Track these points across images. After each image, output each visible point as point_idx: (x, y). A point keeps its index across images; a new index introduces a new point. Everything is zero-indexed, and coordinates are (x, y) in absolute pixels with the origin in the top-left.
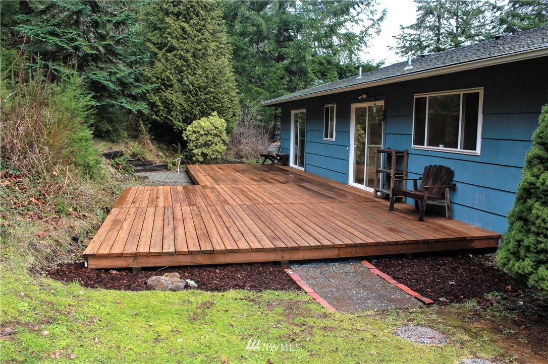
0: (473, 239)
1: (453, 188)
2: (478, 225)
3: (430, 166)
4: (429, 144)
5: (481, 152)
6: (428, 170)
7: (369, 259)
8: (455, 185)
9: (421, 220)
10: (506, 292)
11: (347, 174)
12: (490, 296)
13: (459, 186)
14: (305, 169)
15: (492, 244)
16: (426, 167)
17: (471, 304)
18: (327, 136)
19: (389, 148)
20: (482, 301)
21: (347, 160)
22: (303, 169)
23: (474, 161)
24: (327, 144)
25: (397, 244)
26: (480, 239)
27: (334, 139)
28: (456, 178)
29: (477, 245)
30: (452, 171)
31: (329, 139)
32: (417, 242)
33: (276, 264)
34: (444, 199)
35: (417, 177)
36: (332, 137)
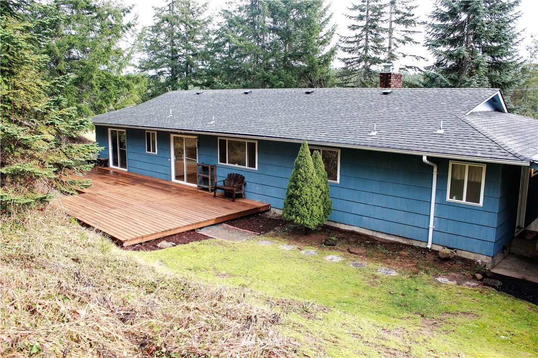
0: (260, 208)
1: (245, 185)
2: (259, 201)
3: (231, 174)
4: (229, 163)
5: (258, 169)
6: (230, 176)
7: (224, 222)
8: (246, 183)
9: (233, 201)
10: (280, 226)
11: (171, 175)
12: (276, 229)
13: (247, 183)
14: (128, 170)
15: (267, 208)
16: (228, 174)
17: (272, 232)
18: (149, 150)
19: (203, 163)
20: (275, 231)
21: (170, 167)
22: (126, 170)
23: (254, 172)
24: (149, 155)
25: (234, 214)
26: (263, 207)
27: (156, 153)
28: (246, 180)
29: (262, 210)
30: (244, 177)
31: (151, 152)
32: (241, 212)
33: (193, 230)
34: (241, 190)
35: (224, 179)
36: (154, 151)
